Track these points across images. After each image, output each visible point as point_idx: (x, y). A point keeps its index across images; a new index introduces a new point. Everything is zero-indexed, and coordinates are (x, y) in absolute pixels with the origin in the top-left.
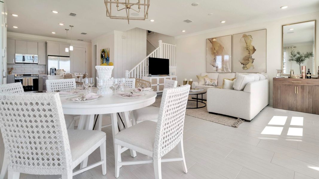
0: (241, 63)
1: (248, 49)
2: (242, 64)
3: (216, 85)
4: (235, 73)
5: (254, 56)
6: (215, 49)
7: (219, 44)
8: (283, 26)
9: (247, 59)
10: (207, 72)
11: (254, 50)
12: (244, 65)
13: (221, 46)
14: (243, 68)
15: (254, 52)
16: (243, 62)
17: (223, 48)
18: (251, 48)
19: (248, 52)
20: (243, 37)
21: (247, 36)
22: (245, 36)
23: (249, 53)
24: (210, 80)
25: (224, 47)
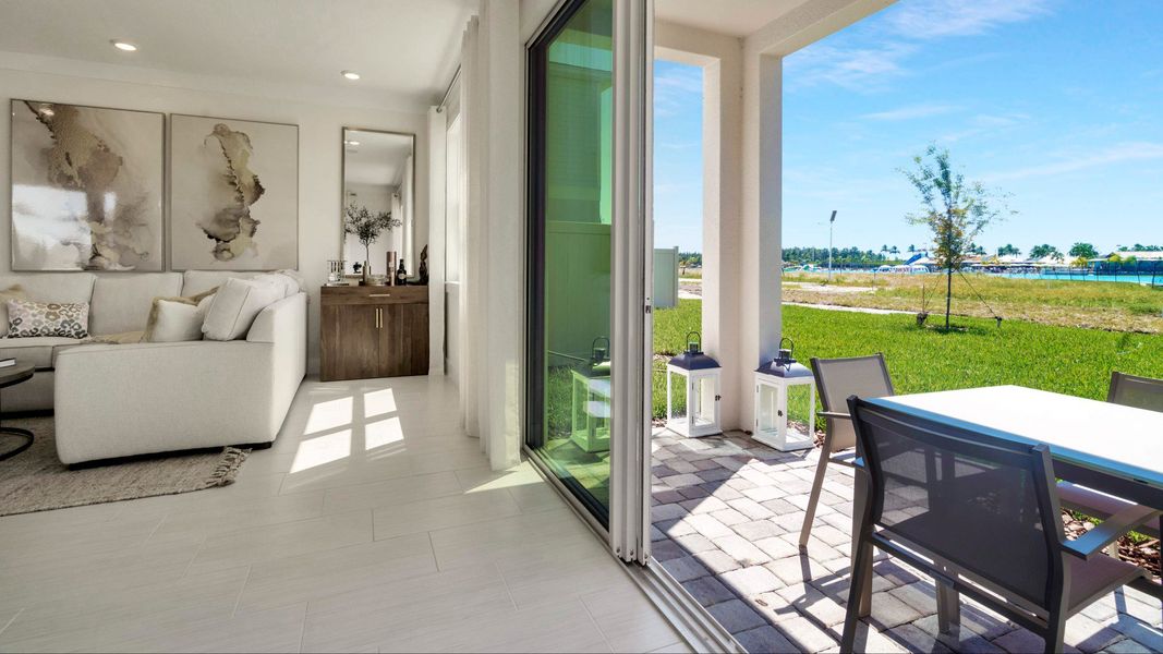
0: (205, 231)
1: (233, 184)
2: (210, 237)
3: (85, 328)
4: (183, 272)
5: (256, 210)
6: (68, 158)
7: (96, 142)
8: (343, 129)
9: (232, 221)
10: (16, 271)
11: (258, 190)
12: (218, 240)
13: (107, 150)
14: (217, 252)
15: (256, 199)
16: (214, 229)
17: (121, 161)
18: (248, 181)
19: (237, 194)
20: (216, 132)
21: (230, 133)
22: (221, 131)
23: (241, 199)
24: (46, 310)
25: (126, 160)
